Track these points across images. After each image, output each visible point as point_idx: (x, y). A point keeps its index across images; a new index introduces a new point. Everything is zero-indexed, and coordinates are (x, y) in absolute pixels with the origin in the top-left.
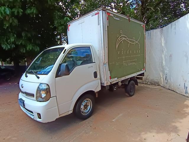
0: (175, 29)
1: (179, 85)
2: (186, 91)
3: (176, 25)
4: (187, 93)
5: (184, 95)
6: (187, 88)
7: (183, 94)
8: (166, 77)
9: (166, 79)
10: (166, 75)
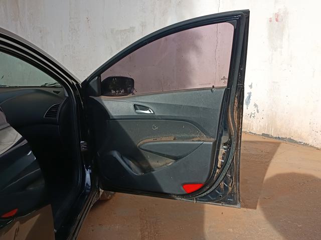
8: (250, 94)
9: (247, 102)
10: (251, 86)
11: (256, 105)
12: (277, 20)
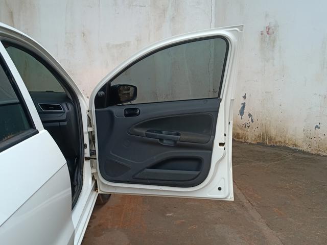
1: (317, 127)
8: (244, 104)
9: (242, 112)
10: (245, 97)
11: (250, 115)
12: (268, 33)
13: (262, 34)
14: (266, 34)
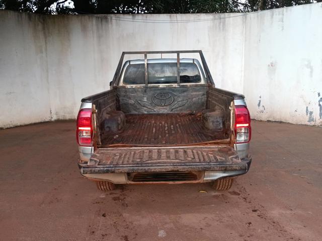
0: (283, 22)
1: (296, 111)
2: (310, 118)
3: (283, 15)
4: (313, 120)
5: (305, 125)
6: (311, 113)
7: (303, 124)
8: (260, 101)
9: (259, 105)
10: (260, 97)
11: (263, 106)
12: (272, 66)
13: (269, 66)
14: (270, 66)
